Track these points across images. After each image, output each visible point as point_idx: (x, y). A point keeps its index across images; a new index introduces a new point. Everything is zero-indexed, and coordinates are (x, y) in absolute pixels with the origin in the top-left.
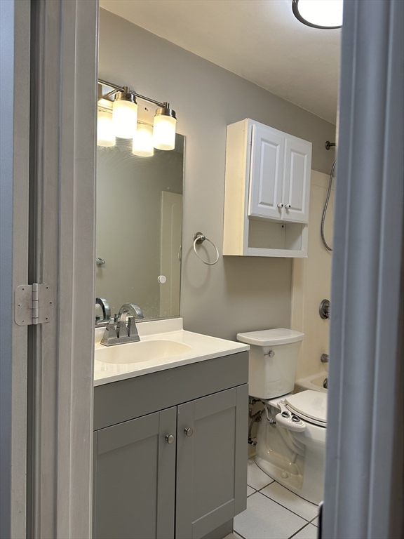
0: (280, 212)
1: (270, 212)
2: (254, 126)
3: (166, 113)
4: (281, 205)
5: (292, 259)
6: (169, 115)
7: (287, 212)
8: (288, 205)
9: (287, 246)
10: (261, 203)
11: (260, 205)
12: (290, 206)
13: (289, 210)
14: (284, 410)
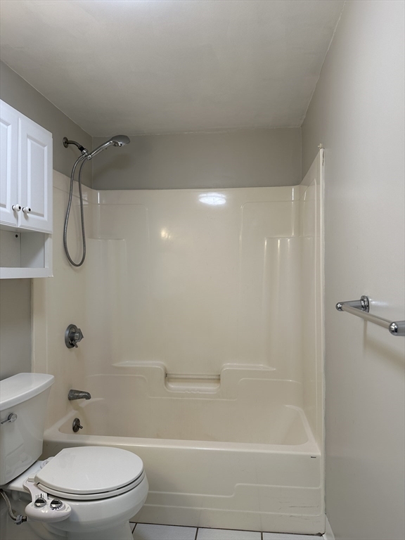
0: (16, 216)
4: (17, 206)
5: (30, 281)
7: (26, 217)
8: (27, 208)
9: (23, 263)
12: (30, 210)
13: (28, 214)
14: (35, 494)
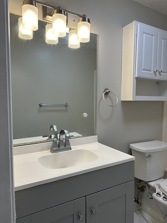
0: (155, 74)
1: (149, 75)
2: (138, 24)
3: (84, 20)
4: (156, 70)
5: (163, 102)
6: (86, 21)
8: (160, 70)
9: (160, 95)
10: (144, 70)
11: (143, 71)
12: (162, 71)
13: (161, 73)
14: (158, 191)
